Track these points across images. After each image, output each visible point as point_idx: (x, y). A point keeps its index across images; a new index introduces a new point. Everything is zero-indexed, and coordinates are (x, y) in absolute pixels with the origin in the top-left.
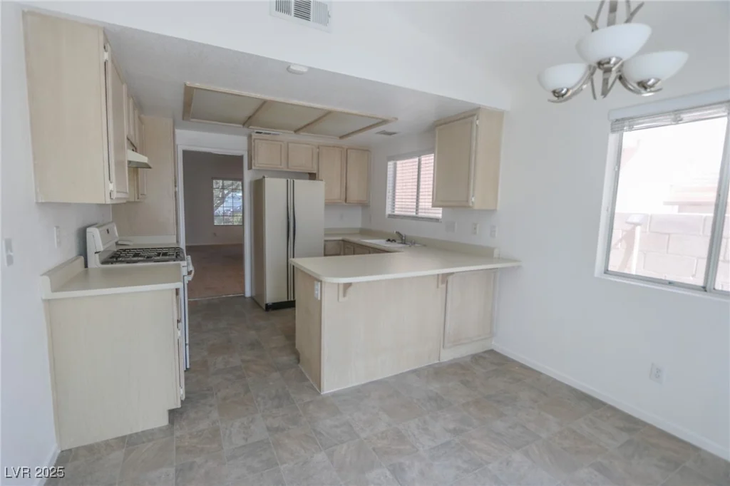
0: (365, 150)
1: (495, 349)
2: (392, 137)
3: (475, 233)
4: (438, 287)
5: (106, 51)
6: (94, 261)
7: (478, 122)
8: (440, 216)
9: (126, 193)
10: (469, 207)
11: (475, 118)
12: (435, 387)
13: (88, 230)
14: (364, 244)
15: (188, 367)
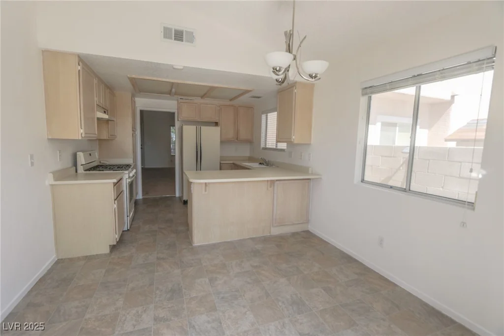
0: (250, 108)
1: (310, 230)
2: (259, 99)
3: (301, 159)
4: (268, 189)
5: (79, 65)
6: (81, 170)
7: (295, 90)
8: (285, 148)
9: (95, 134)
10: (291, 142)
11: (294, 88)
12: (259, 247)
13: (78, 153)
14: (242, 165)
15: (129, 228)
